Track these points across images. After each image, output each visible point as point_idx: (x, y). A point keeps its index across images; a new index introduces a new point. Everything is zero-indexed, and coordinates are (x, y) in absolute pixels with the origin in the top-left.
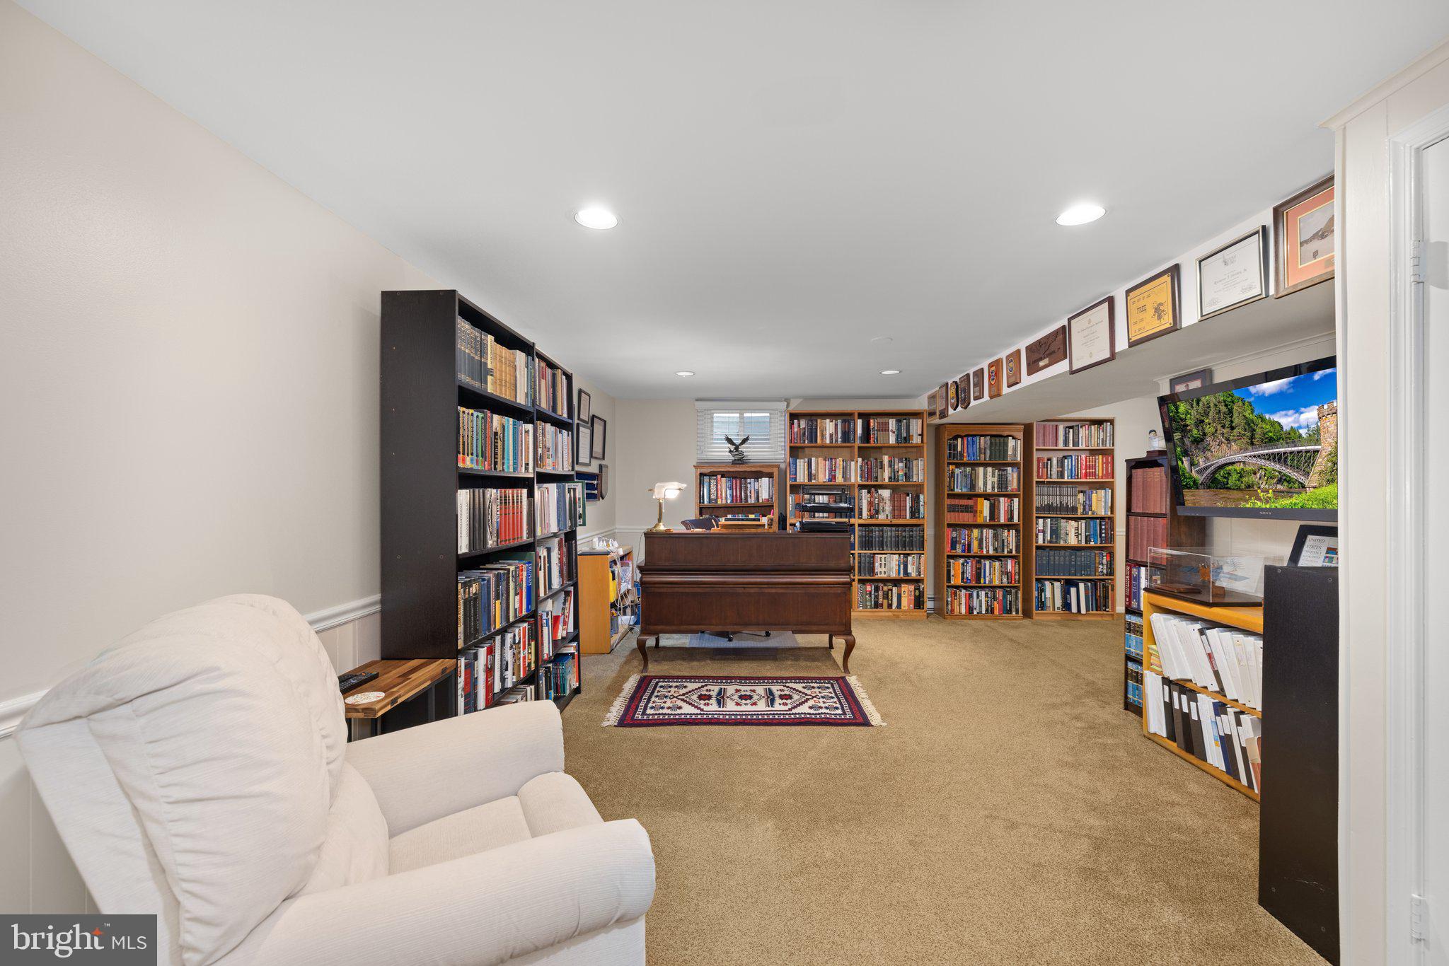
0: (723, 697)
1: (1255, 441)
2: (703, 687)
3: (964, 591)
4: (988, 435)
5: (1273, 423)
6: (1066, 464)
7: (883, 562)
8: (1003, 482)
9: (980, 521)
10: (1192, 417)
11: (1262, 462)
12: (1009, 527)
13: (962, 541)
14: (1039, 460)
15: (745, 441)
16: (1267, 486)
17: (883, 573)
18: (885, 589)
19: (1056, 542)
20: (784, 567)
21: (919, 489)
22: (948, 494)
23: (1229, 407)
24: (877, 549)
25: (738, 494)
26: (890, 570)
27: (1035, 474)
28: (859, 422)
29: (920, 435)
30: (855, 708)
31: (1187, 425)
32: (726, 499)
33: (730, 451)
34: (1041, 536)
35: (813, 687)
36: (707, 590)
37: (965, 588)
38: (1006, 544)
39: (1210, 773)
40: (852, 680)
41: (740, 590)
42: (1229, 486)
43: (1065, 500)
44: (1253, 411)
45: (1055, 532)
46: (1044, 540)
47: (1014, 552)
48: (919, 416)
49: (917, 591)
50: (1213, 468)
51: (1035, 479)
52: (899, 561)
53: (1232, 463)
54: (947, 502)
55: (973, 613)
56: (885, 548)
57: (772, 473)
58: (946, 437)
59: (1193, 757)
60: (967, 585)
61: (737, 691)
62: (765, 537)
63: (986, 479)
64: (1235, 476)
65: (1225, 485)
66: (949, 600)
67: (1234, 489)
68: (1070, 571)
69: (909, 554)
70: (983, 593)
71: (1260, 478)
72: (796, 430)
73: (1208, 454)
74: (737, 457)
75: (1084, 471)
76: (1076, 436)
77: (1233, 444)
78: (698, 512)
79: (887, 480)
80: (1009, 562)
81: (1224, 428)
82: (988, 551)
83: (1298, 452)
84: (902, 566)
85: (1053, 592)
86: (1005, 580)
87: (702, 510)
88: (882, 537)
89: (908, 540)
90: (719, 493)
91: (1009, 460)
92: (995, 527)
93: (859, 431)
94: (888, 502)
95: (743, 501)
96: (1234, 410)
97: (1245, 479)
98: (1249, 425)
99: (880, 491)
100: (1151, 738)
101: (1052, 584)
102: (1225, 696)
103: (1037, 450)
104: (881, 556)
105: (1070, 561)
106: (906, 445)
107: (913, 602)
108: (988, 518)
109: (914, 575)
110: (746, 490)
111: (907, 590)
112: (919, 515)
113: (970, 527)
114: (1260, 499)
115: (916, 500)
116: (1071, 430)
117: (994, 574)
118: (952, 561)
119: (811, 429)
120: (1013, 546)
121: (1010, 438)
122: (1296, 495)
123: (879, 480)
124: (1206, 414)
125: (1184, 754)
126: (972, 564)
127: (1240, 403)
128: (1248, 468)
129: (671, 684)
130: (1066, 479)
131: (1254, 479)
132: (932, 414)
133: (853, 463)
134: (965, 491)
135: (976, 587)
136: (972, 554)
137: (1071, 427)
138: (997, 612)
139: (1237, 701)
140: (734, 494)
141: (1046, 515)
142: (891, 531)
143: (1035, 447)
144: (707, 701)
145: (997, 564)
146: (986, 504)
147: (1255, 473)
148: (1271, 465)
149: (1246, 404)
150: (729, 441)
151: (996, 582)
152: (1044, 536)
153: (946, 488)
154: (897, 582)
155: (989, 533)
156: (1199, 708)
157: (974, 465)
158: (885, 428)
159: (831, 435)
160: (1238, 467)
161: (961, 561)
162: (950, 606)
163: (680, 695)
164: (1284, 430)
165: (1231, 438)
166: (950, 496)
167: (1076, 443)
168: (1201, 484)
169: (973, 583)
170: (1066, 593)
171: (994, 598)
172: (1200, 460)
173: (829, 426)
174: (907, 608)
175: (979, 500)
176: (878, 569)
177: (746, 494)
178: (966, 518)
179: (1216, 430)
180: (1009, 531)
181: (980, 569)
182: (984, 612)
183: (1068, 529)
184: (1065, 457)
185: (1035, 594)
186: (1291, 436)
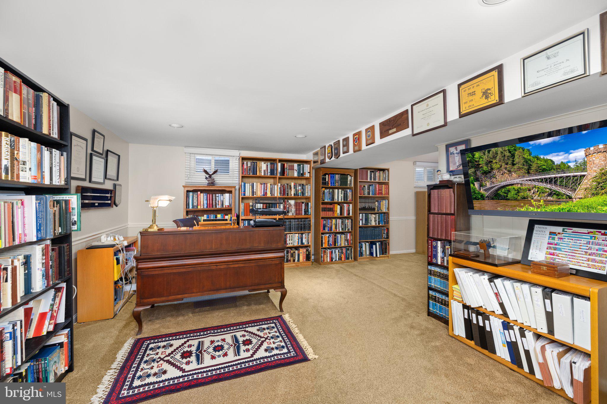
0: (201, 352)
1: (531, 171)
2: (185, 343)
3: (329, 250)
4: (339, 174)
5: (546, 161)
6: (371, 189)
7: (291, 238)
8: (345, 196)
9: (336, 215)
10: (484, 160)
11: (536, 183)
12: (347, 218)
13: (328, 226)
14: (360, 186)
15: (215, 172)
16: (539, 198)
17: (291, 243)
18: (292, 252)
19: (367, 225)
20: (243, 250)
21: (307, 200)
22: (322, 202)
23: (512, 153)
24: (288, 231)
25: (211, 203)
26: (294, 242)
27: (359, 193)
28: (279, 165)
29: (309, 173)
30: (294, 343)
31: (480, 164)
32: (204, 205)
33: (206, 178)
34: (361, 222)
35: (264, 329)
36: (190, 269)
37: (329, 248)
38: (347, 226)
39: (500, 362)
40: (286, 317)
41: (214, 267)
42: (508, 198)
43: (370, 205)
44: (530, 154)
45: (367, 220)
46: (362, 224)
47: (350, 230)
48: (307, 163)
49: (307, 252)
50: (496, 187)
51: (359, 195)
52: (299, 237)
53: (513, 185)
54: (322, 206)
55: (333, 261)
56: (292, 230)
57: (232, 191)
58: (321, 174)
59: (487, 351)
60: (330, 247)
61: (212, 342)
62: (230, 231)
63: (339, 195)
64: (513, 192)
65: (505, 197)
66: (322, 255)
67: (512, 200)
68: (372, 237)
69: (303, 233)
70: (337, 250)
71: (533, 193)
72: (245, 167)
73: (494, 180)
74: (210, 182)
75: (377, 192)
76: (375, 175)
77: (513, 173)
78: (185, 213)
79: (293, 195)
80: (348, 234)
81: (507, 165)
82: (339, 230)
83: (567, 177)
84: (300, 239)
85: (366, 247)
86: (346, 243)
87: (188, 213)
88: (291, 225)
89: (303, 226)
90: (199, 202)
91: (348, 186)
92: (342, 218)
93: (279, 169)
94: (293, 207)
95: (214, 207)
96: (516, 155)
97: (521, 194)
98: (527, 162)
99: (290, 201)
100: (456, 338)
101: (366, 244)
102: (508, 317)
103: (360, 182)
104: (289, 235)
105: (372, 233)
106: (302, 177)
107: (305, 257)
108: (339, 214)
109: (306, 244)
110: (216, 201)
111: (302, 251)
112: (308, 213)
113: (331, 218)
114: (533, 206)
115: (307, 205)
116: (373, 173)
117: (342, 241)
118: (323, 236)
119: (254, 167)
120: (350, 227)
121: (349, 176)
122: (564, 203)
123: (289, 195)
124: (495, 157)
125: (479, 349)
126: (332, 237)
127: (521, 150)
128: (524, 187)
129: (159, 344)
130: (371, 195)
131: (530, 194)
132: (315, 162)
133: (276, 186)
134: (329, 201)
135: (334, 248)
136: (332, 231)
137: (373, 172)
138: (343, 259)
139: (516, 321)
140: (209, 203)
141: (363, 212)
142: (295, 222)
143: (359, 180)
144: (188, 359)
145: (343, 236)
146: (339, 207)
147: (530, 190)
148: (543, 185)
149: (525, 150)
150: (206, 172)
151: (343, 245)
152: (362, 222)
153: (321, 199)
154: (297, 248)
155: (339, 221)
156: (491, 324)
157: (334, 188)
158: (292, 168)
159: (264, 171)
160: (516, 187)
161: (328, 235)
162: (322, 258)
163: (167, 356)
164: (556, 164)
165: (512, 170)
166: (323, 203)
167: (375, 179)
168: (486, 197)
169: (333, 246)
170: (371, 247)
171: (342, 253)
172: (487, 183)
173: (263, 166)
174: (302, 261)
175: (336, 205)
176: (288, 242)
177: (216, 203)
178: (330, 214)
179: (501, 166)
180: (348, 220)
181: (336, 239)
182: (337, 260)
183: (372, 218)
184: (370, 185)
185: (359, 249)
186: (563, 167)
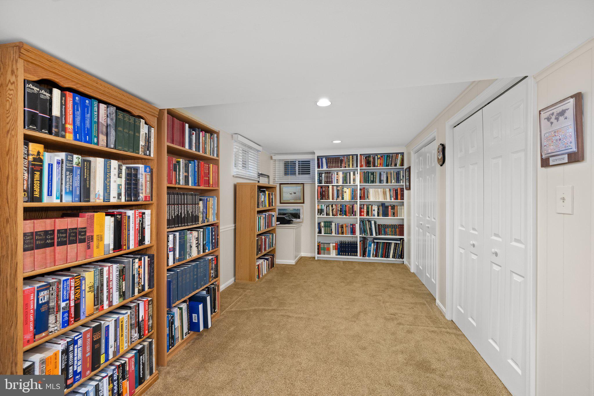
4: (110, 104)
8: (132, 186)
9: (98, 253)
13: (63, 304)
19: (183, 259)
27: (165, 177)
34: (171, 254)
38: (136, 280)
43: (190, 208)
45: (183, 247)
46: (174, 259)
47: (147, 288)
51: (166, 184)
63: (108, 180)
76: (197, 140)
80: (141, 304)
82: (111, 304)
85: (181, 318)
91: (141, 154)
101: (181, 309)
105: (193, 277)
108: (112, 247)
113: (75, 270)
116: (194, 134)
120: (145, 280)
121: (142, 121)
130: (190, 185)
134: (68, 201)
141: (176, 229)
145: (125, 317)
152: (174, 254)
155: (111, 271)
157: (88, 153)
175: (98, 216)
178: (69, 254)
180: (140, 260)
181: (99, 341)
183: (191, 241)
